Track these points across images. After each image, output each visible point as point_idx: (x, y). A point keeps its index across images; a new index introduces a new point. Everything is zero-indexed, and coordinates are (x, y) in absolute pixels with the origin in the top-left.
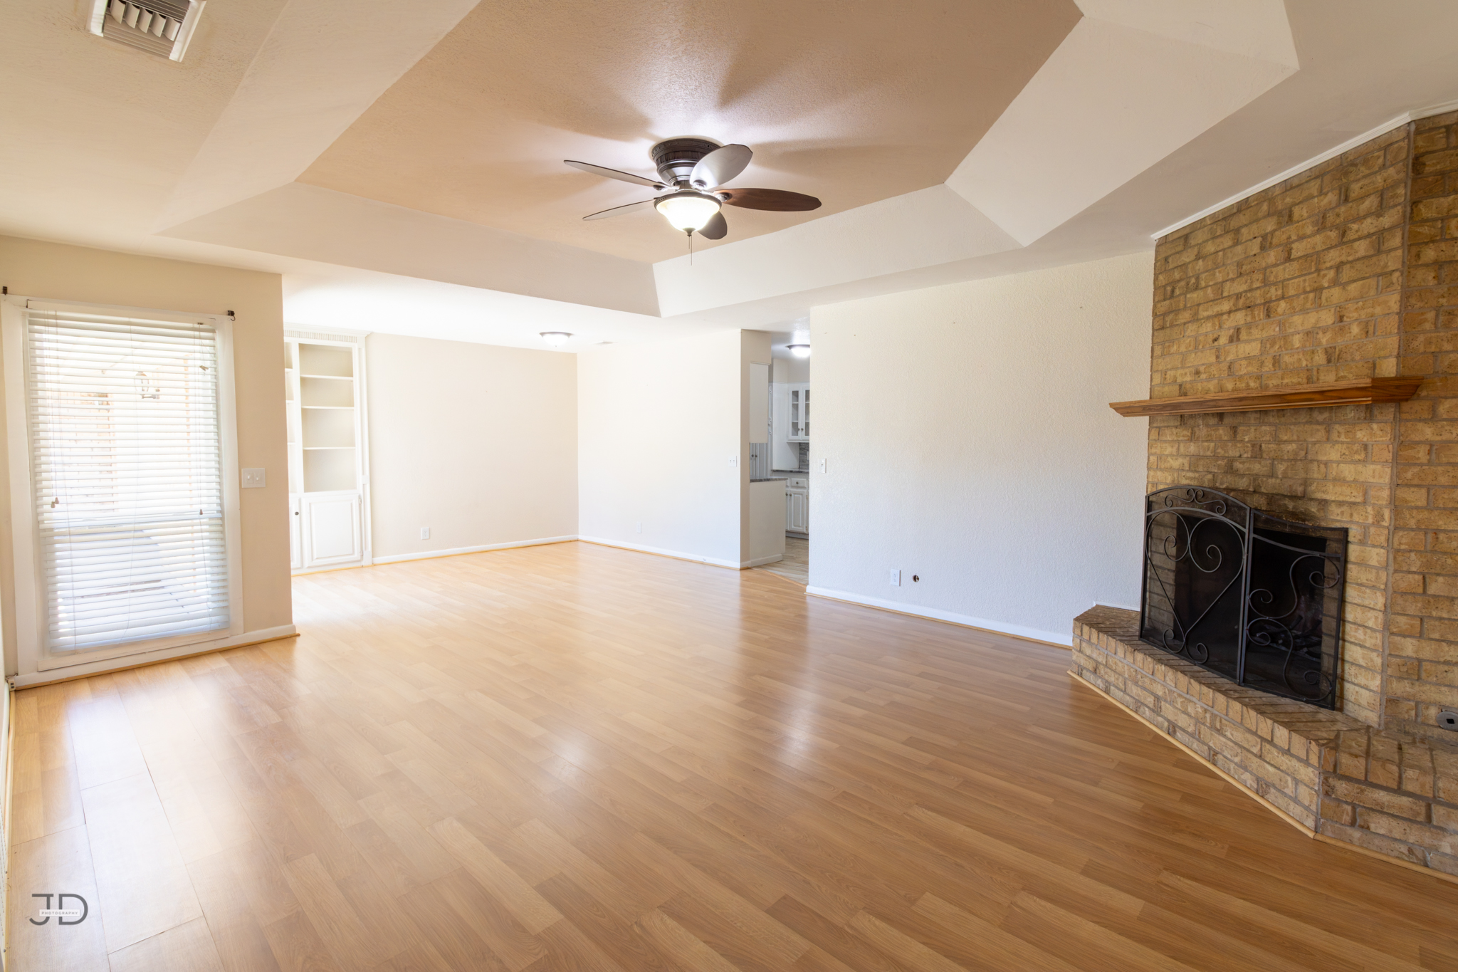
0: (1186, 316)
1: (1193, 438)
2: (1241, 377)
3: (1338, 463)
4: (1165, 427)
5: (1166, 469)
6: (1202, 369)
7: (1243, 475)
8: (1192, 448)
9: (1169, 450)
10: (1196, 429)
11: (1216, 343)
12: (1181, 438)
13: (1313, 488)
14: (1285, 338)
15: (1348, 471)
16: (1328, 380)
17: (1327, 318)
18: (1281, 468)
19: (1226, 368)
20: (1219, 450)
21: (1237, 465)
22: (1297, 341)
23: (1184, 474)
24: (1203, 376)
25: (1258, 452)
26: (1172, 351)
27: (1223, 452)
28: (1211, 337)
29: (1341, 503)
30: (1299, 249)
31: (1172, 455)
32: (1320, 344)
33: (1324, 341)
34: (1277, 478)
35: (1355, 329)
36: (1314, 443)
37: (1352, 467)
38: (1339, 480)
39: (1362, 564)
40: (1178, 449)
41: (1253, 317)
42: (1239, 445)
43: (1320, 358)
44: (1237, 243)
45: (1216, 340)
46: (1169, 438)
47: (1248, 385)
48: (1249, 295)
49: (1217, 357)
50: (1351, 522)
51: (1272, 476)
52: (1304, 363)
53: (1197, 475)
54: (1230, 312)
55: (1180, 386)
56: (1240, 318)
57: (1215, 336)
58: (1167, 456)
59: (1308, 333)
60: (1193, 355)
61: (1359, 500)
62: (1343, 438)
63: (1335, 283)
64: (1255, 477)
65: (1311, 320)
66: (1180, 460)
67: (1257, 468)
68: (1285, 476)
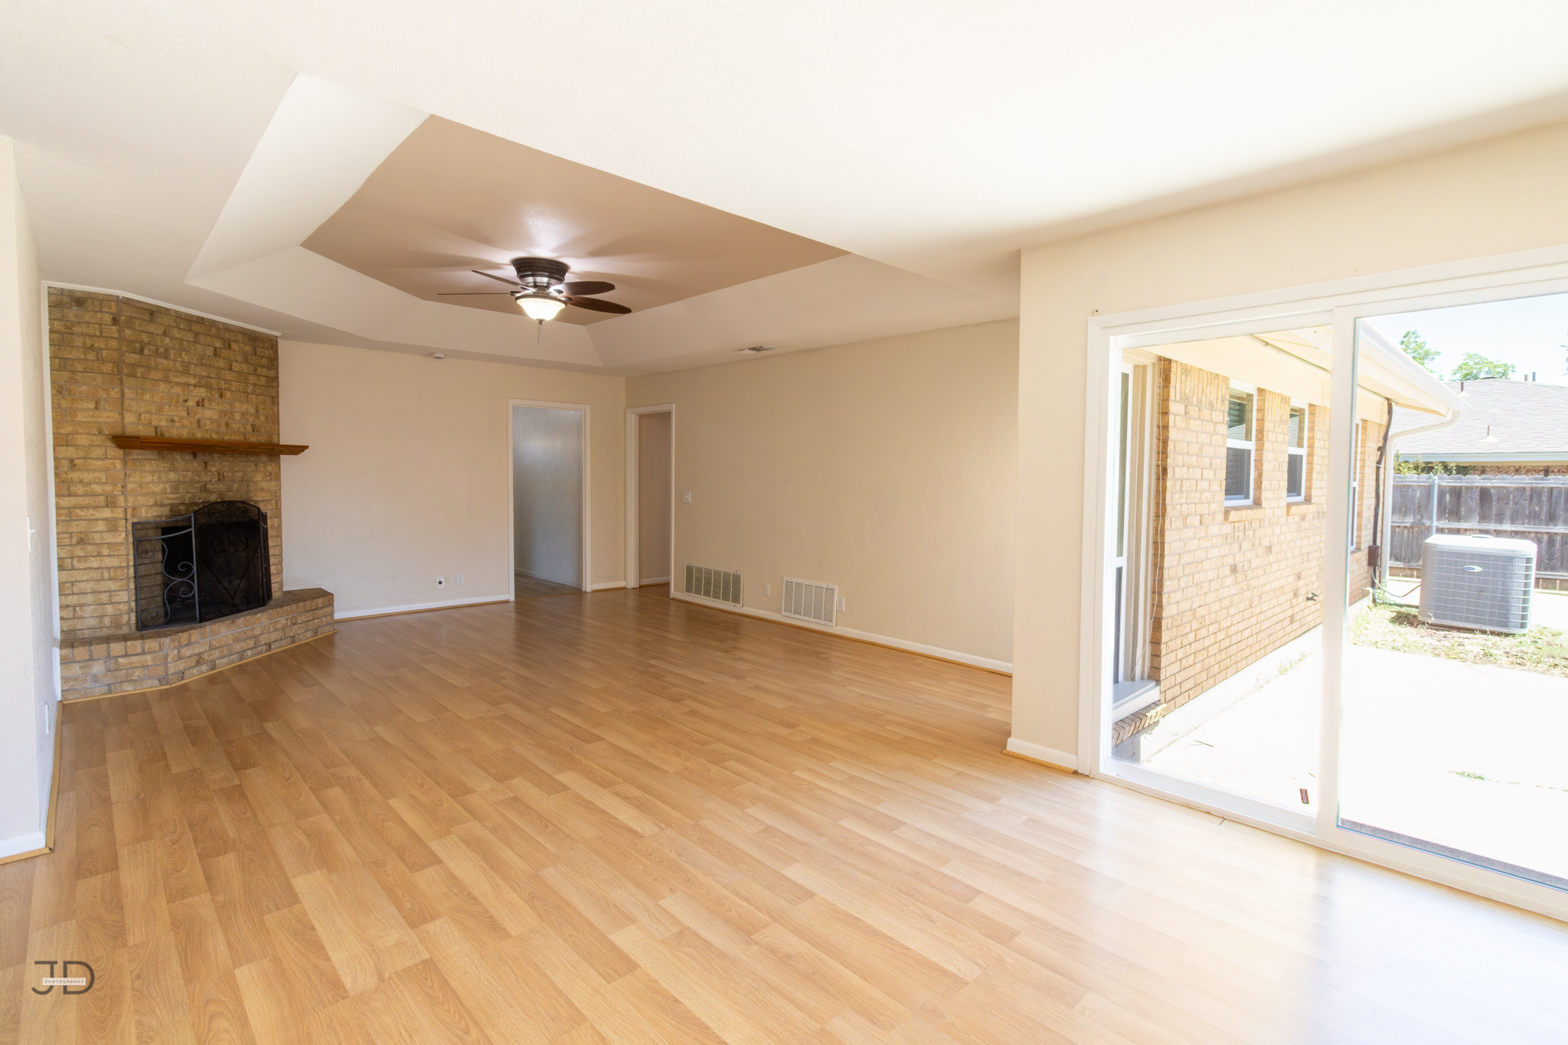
0: (158, 375)
1: (173, 469)
2: (206, 431)
3: (261, 482)
4: (144, 459)
5: (148, 494)
6: (176, 419)
7: (214, 492)
8: (172, 476)
9: (149, 478)
10: (175, 463)
11: (186, 404)
12: (162, 469)
13: (252, 495)
14: (232, 413)
15: (265, 485)
16: (254, 439)
17: (252, 410)
18: (235, 486)
19: (195, 422)
20: (196, 477)
21: (209, 486)
22: (237, 416)
23: (166, 496)
24: (177, 424)
25: (221, 477)
26: (145, 398)
27: (198, 478)
28: (181, 399)
29: (263, 501)
30: (236, 366)
31: (153, 482)
32: (248, 421)
33: (250, 420)
34: (233, 492)
35: (262, 418)
36: (251, 472)
37: (266, 483)
38: (262, 490)
39: (272, 526)
40: (159, 478)
41: (212, 394)
42: (209, 473)
43: (249, 428)
44: (196, 342)
45: (186, 401)
46: (148, 468)
47: (211, 435)
48: (208, 379)
49: (188, 414)
50: (267, 509)
51: (229, 491)
52: (242, 430)
53: (178, 496)
54: (195, 386)
55: (156, 428)
56: (202, 392)
57: (185, 398)
58: (148, 483)
59: (243, 414)
60: (167, 407)
61: (270, 498)
62: (263, 470)
63: (253, 392)
64: (221, 494)
65: (244, 407)
66: (162, 486)
67: (221, 486)
68: (238, 490)
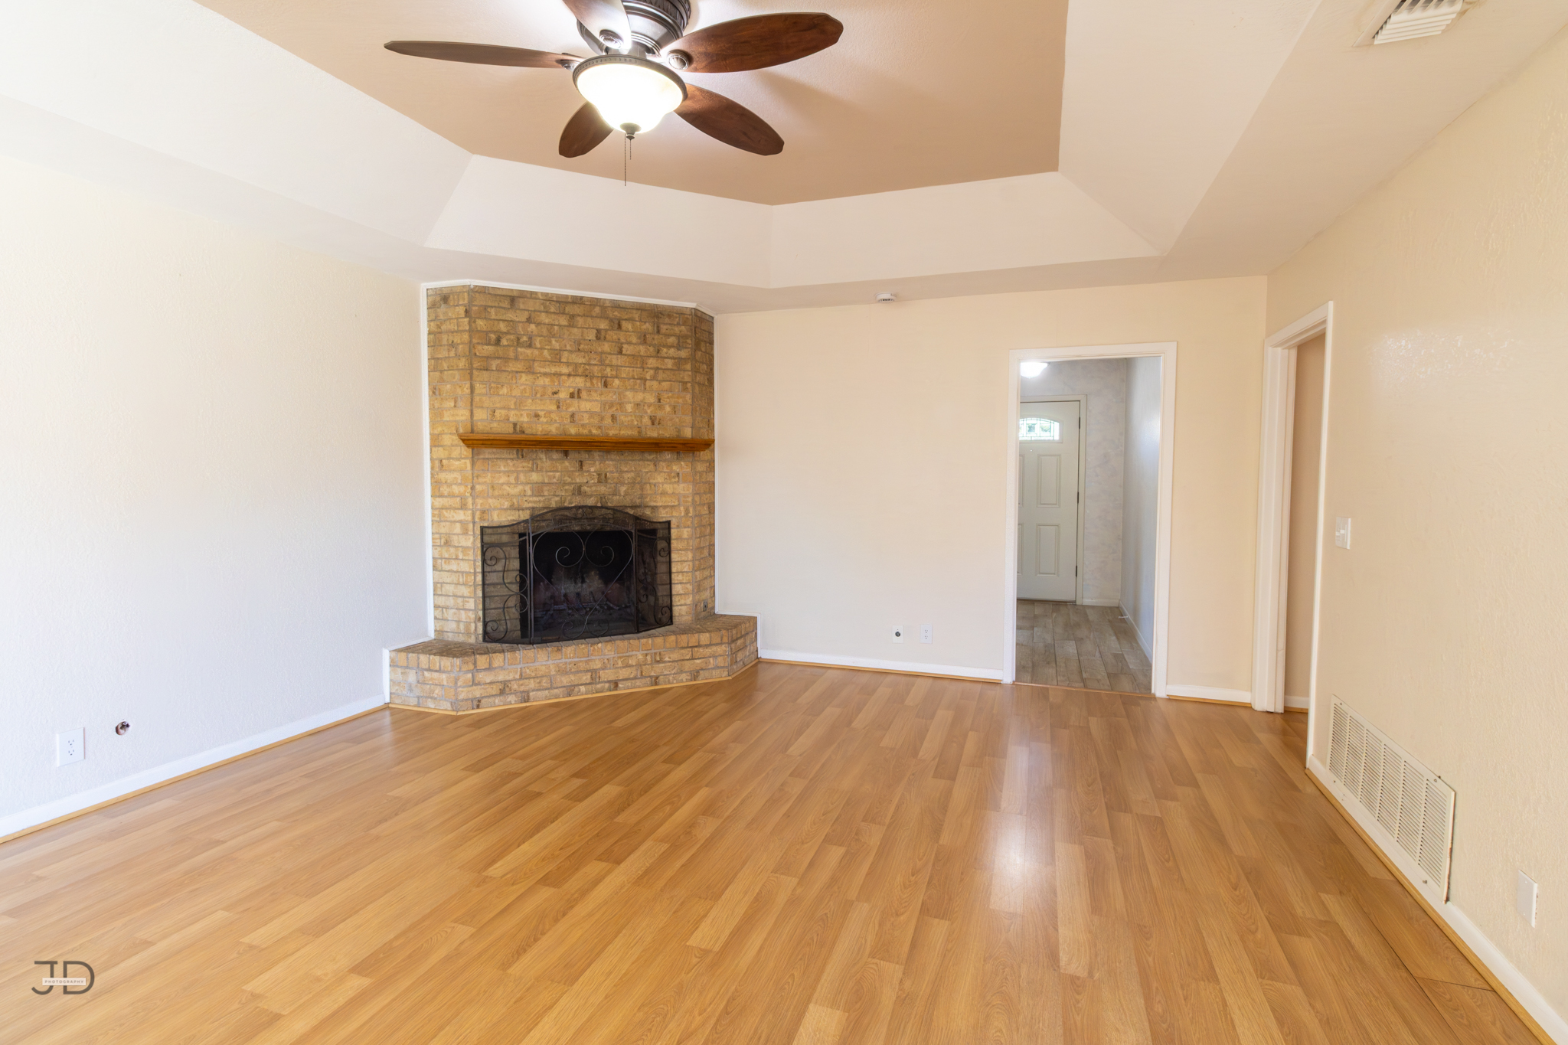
0: (519, 366)
1: (536, 468)
2: (583, 426)
3: (663, 484)
4: (497, 459)
5: (501, 496)
6: (542, 413)
7: (591, 496)
8: (535, 477)
9: (503, 479)
10: (539, 462)
11: (555, 396)
12: (520, 469)
13: (648, 500)
14: (621, 405)
15: (669, 488)
16: (653, 433)
17: (651, 398)
18: (623, 489)
19: (568, 416)
20: (566, 478)
21: (585, 488)
22: (629, 408)
23: (526, 498)
24: (543, 419)
25: (602, 479)
26: (501, 393)
27: (569, 480)
28: (550, 391)
29: (665, 507)
30: (628, 349)
31: (509, 484)
32: (647, 413)
33: (649, 411)
34: (620, 495)
35: (669, 408)
36: (647, 473)
37: (671, 486)
38: (664, 493)
39: (680, 538)
40: (517, 479)
41: (592, 383)
42: (585, 474)
43: (646, 420)
45: (555, 393)
46: (502, 468)
47: (590, 431)
48: (587, 367)
49: (558, 407)
50: (673, 516)
51: (615, 495)
52: (636, 423)
53: (542, 499)
54: (569, 375)
55: (515, 425)
56: (579, 382)
57: (555, 390)
58: (502, 484)
59: (638, 405)
60: (530, 401)
61: (676, 503)
62: (665, 470)
63: (654, 378)
64: (602, 497)
65: (640, 396)
66: (520, 487)
67: (602, 489)
68: (626, 494)
